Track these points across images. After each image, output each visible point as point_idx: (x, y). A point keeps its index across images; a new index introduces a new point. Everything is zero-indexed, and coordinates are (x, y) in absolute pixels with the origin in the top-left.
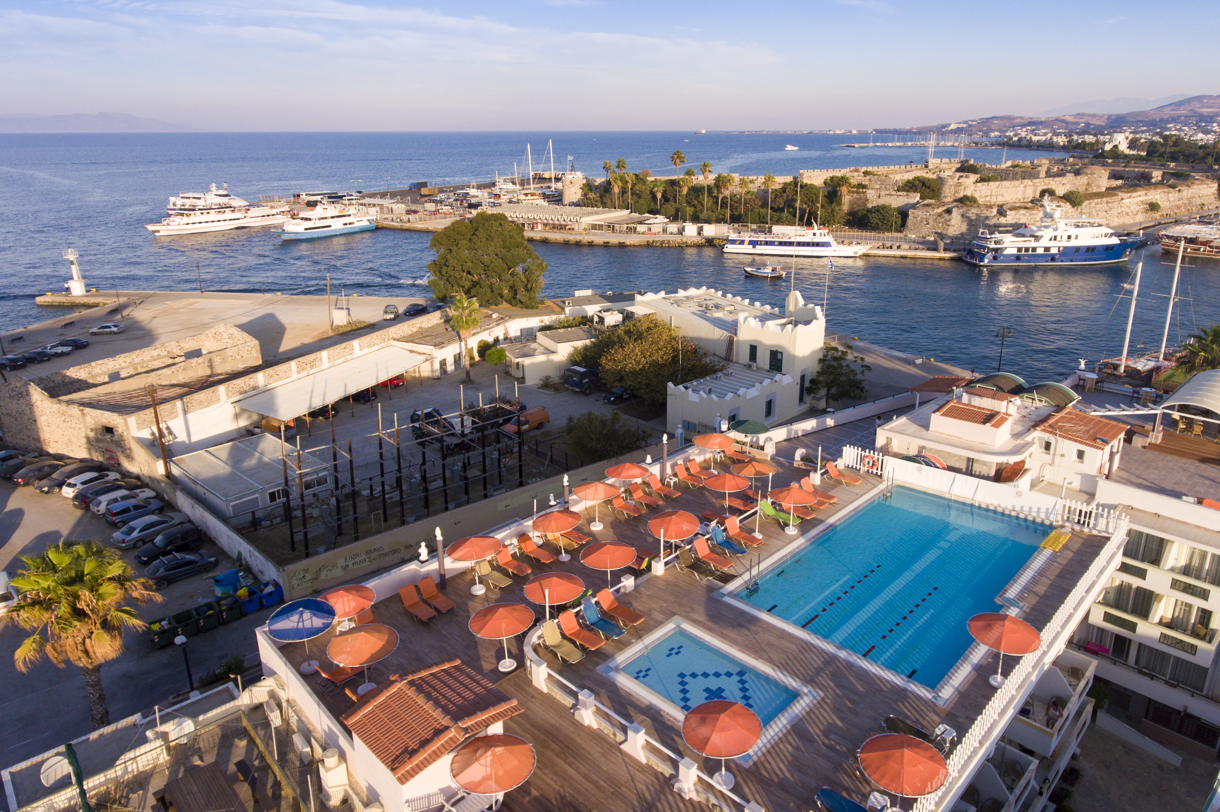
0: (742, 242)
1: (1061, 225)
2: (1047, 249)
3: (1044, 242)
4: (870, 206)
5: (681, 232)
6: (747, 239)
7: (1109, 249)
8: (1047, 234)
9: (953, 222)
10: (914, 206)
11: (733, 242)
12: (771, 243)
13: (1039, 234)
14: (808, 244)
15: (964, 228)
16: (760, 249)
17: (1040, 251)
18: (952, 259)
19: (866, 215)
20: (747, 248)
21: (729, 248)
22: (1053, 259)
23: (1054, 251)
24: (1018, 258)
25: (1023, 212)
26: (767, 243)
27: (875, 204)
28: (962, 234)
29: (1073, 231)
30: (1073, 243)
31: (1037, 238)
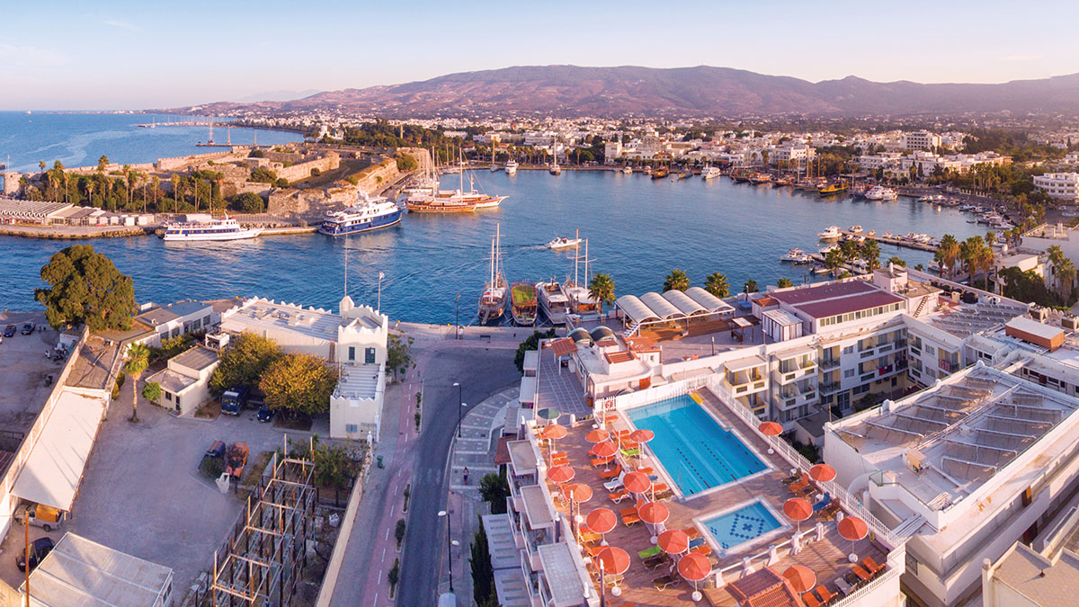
0: (178, 232)
1: (371, 204)
2: (366, 220)
3: (364, 216)
4: (238, 193)
5: (122, 222)
6: (181, 230)
7: (394, 214)
8: (365, 210)
9: (299, 204)
10: (270, 193)
11: (171, 232)
12: (199, 232)
13: (360, 211)
14: (224, 231)
15: (307, 207)
16: (191, 237)
17: (363, 222)
18: (313, 232)
19: (239, 200)
20: (181, 237)
21: (168, 237)
22: (370, 226)
23: (369, 221)
24: (353, 228)
25: (339, 194)
26: (195, 232)
27: (242, 192)
28: (307, 212)
29: (377, 207)
30: (378, 214)
31: (361, 214)
